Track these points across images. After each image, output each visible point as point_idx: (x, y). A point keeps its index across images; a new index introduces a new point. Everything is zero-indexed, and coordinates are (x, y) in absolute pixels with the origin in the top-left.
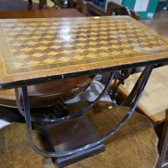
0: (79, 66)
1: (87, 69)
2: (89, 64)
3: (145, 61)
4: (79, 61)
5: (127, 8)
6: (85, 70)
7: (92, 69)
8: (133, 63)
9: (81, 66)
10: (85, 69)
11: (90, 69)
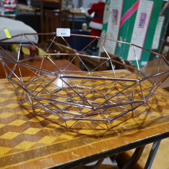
0: (69, 152)
1: (80, 156)
2: (83, 146)
3: (158, 134)
4: (68, 141)
5: (121, 58)
6: (77, 159)
7: (87, 156)
8: (143, 139)
9: (71, 151)
10: (77, 157)
11: (85, 157)
